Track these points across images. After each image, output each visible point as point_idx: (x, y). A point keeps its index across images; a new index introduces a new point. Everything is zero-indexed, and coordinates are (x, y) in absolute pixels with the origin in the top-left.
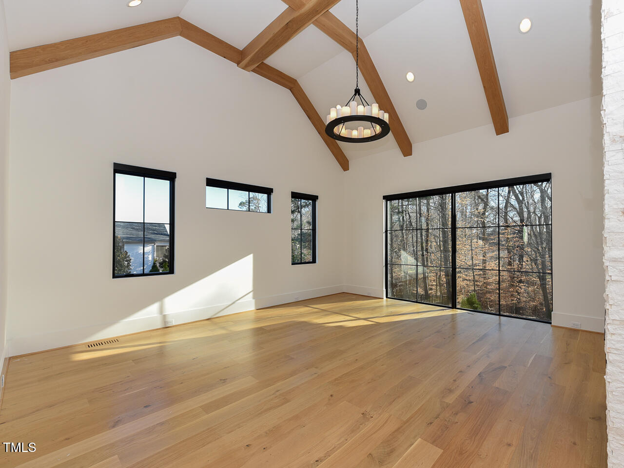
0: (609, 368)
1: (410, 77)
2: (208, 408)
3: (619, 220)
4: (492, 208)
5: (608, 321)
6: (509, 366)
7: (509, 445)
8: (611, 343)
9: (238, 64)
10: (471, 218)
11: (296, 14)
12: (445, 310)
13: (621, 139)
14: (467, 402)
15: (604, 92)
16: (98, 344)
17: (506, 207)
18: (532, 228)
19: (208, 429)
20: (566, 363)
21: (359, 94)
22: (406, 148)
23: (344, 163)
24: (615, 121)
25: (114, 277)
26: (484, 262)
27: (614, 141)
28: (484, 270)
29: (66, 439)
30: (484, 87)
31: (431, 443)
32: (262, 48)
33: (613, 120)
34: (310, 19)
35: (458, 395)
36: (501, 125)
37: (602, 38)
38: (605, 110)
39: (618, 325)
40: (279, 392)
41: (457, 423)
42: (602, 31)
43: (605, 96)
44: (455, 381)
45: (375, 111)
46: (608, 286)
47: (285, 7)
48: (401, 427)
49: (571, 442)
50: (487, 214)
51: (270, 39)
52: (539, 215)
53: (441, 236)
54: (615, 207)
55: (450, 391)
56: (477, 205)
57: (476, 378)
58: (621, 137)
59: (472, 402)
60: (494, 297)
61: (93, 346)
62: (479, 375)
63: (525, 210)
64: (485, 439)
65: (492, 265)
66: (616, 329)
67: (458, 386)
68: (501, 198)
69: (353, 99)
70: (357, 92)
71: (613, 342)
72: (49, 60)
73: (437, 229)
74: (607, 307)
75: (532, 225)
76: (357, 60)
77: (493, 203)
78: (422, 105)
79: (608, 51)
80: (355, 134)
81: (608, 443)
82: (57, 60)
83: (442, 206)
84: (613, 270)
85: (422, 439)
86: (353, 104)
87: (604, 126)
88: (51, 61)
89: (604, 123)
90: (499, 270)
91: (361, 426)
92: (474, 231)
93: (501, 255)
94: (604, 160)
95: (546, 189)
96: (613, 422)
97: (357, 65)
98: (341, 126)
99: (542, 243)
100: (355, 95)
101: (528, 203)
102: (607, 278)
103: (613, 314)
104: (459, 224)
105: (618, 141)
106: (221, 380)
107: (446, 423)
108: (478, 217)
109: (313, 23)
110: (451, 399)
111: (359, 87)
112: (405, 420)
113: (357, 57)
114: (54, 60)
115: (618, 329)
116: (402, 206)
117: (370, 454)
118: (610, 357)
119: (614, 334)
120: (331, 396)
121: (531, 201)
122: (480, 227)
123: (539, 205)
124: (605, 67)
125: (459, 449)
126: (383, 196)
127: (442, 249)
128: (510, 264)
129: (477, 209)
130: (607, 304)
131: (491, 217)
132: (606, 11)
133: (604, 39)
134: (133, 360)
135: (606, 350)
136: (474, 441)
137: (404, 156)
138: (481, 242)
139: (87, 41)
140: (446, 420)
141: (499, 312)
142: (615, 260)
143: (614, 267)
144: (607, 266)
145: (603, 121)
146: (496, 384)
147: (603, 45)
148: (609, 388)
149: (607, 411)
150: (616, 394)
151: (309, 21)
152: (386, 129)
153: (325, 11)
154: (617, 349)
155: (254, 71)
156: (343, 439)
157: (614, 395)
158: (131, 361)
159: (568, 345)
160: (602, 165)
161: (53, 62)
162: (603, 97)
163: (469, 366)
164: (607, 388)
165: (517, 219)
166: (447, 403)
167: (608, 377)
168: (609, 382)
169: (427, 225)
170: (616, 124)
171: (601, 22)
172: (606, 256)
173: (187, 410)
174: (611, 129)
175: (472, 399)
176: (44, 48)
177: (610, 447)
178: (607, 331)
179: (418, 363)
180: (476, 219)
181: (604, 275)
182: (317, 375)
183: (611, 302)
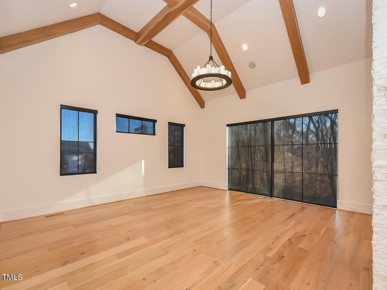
0: (375, 236)
1: (245, 47)
2: (119, 255)
3: (382, 141)
4: (298, 132)
5: (374, 206)
6: (309, 234)
7: (308, 284)
8: (375, 221)
9: (135, 41)
10: (284, 138)
11: (173, 9)
12: (267, 198)
13: (384, 88)
14: (281, 256)
15: (374, 58)
16: (52, 216)
17: (307, 131)
18: (325, 145)
19: (120, 268)
20: (346, 234)
21: (212, 60)
22: (242, 94)
23: (202, 104)
24: (381, 77)
25: (61, 175)
26: (292, 167)
27: (379, 90)
28: (292, 172)
29: (36, 272)
30: (293, 53)
31: (258, 281)
32: (150, 31)
33: (379, 76)
34: (181, 12)
35: (275, 252)
36: (305, 78)
37: (372, 23)
38: (374, 70)
39: (381, 209)
40: (162, 247)
41: (275, 269)
42: (373, 18)
43: (374, 60)
44: (273, 243)
45: (223, 70)
46: (375, 184)
47: (165, 4)
48: (238, 271)
49: (349, 283)
50: (294, 136)
51: (156, 25)
52: (330, 137)
53: (264, 150)
54: (380, 132)
55: (270, 249)
56: (288, 130)
57: (286, 242)
58: (384, 87)
59: (284, 257)
60: (299, 190)
61: (49, 217)
62: (289, 240)
63: (320, 133)
64: (293, 279)
65: (298, 169)
66: (380, 211)
67: (275, 246)
68: (304, 126)
69: (208, 63)
70: (211, 58)
71: (377, 219)
72: (23, 42)
73: (261, 146)
74: (374, 197)
75: (324, 144)
76: (211, 38)
77: (298, 129)
78: (252, 65)
79: (376, 31)
80: (209, 85)
81: (373, 284)
82: (27, 42)
83: (265, 131)
84: (378, 173)
85: (252, 278)
86: (209, 66)
87: (373, 80)
88: (24, 43)
89: (373, 78)
90: (302, 173)
91: (213, 269)
92: (286, 147)
93: (304, 163)
94: (373, 102)
95: (334, 119)
96: (377, 271)
97: (211, 41)
98: (200, 80)
99: (331, 155)
100: (210, 60)
101: (322, 128)
102: (374, 178)
103: (378, 201)
104: (276, 142)
105: (382, 90)
106: (126, 239)
107: (268, 269)
108: (288, 138)
109: (183, 14)
110: (271, 254)
111: (212, 55)
112: (241, 266)
113: (211, 36)
114: (25, 42)
115: (381, 211)
116: (239, 130)
117: (219, 287)
118: (375, 229)
119: (378, 214)
120: (195, 250)
121: (324, 127)
122: (290, 145)
123: (330, 131)
124: (374, 42)
125: (276, 286)
126: (227, 125)
127: (264, 158)
128: (309, 169)
129: (288, 133)
130: (374, 195)
131: (297, 138)
132: (375, 5)
133: (374, 23)
134: (73, 226)
135: (373, 224)
136: (286, 281)
137: (241, 99)
138: (290, 155)
139: (44, 30)
140: (267, 267)
141: (302, 200)
142: (379, 167)
143: (379, 171)
144: (374, 171)
145: (373, 76)
146: (300, 246)
147: (373, 27)
148: (374, 249)
149: (373, 264)
150: (379, 253)
151: (180, 13)
152: (229, 81)
153: (190, 7)
154: (380, 224)
155: (145, 45)
156: (202, 277)
157: (378, 253)
158: (72, 226)
159: (348, 221)
160: (372, 105)
161: (25, 43)
162: (373, 61)
163: (282, 234)
164: (373, 249)
165: (314, 139)
166: (268, 257)
167: (374, 242)
168: (374, 245)
169: (255, 143)
170: (381, 79)
171: (372, 12)
172: (374, 164)
173: (107, 257)
174: (378, 82)
175: (284, 254)
176: (20, 34)
177: (375, 286)
178: (373, 212)
179: (249, 231)
180: (287, 139)
181: (372, 177)
182: (185, 237)
183: (376, 194)
